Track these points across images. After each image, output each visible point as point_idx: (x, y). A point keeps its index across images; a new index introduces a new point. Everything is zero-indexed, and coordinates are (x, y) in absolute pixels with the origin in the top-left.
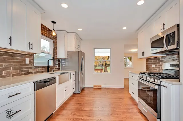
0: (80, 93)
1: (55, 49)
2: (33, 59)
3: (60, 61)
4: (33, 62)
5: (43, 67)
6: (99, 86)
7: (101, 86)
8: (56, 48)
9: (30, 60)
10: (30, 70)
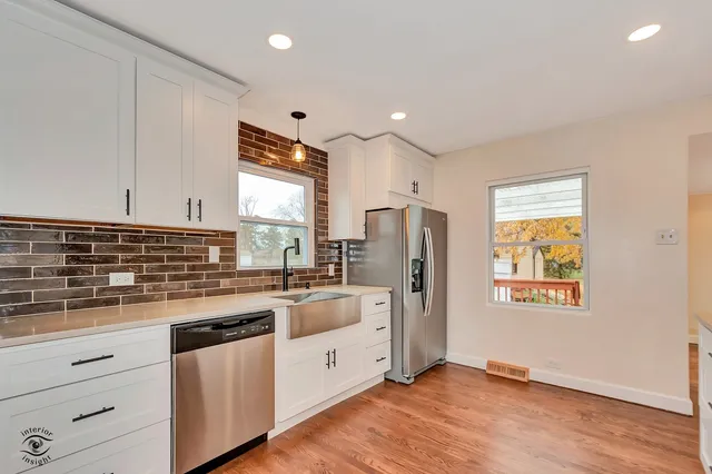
0: (408, 382)
1: (321, 207)
2: (233, 250)
3: (344, 249)
4: (234, 259)
5: (274, 273)
6: (513, 371)
7: (523, 372)
8: (326, 204)
9: (222, 250)
10: (225, 283)
